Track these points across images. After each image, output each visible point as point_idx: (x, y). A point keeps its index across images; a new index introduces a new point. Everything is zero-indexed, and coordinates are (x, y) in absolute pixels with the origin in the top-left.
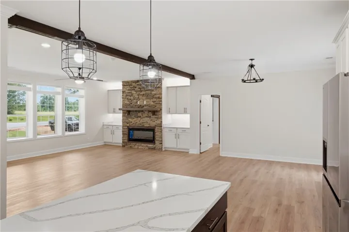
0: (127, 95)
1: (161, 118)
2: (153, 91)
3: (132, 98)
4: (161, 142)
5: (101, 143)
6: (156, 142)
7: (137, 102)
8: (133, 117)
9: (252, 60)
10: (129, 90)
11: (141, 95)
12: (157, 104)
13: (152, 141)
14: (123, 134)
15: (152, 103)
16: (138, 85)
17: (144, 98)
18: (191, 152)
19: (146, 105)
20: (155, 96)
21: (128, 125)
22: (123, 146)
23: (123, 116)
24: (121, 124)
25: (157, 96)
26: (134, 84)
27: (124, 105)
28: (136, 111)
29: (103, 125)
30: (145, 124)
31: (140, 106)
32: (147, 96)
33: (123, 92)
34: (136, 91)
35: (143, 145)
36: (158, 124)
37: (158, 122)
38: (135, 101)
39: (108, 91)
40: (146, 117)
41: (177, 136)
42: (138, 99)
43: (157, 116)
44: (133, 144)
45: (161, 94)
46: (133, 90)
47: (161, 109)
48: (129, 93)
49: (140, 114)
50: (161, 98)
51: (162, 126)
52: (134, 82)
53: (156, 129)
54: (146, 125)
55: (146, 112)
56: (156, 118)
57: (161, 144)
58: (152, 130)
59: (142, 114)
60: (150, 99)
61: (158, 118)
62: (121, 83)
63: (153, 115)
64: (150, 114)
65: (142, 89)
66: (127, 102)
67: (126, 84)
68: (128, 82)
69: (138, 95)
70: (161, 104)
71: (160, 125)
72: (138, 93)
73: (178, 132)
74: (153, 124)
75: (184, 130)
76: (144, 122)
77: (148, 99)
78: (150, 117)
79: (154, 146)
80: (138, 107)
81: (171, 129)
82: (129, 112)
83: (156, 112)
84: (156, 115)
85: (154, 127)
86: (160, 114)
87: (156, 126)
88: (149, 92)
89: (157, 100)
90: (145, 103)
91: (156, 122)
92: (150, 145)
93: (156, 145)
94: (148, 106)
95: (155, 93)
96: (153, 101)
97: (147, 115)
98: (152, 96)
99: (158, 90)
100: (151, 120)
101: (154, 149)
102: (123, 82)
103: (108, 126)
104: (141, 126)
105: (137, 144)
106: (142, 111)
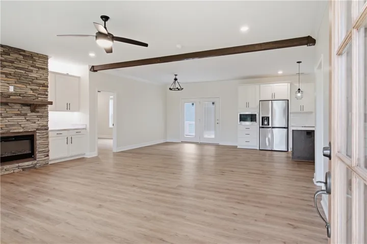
2: (32, 71)
4: (48, 153)
6: (38, 155)
9: (176, 75)
11: (2, 73)
12: (39, 94)
13: (31, 155)
15: (31, 92)
17: (13, 80)
19: (15, 94)
20: (34, 81)
25: (42, 82)
30: (14, 128)
32: (19, 79)
37: (41, 122)
40: (17, 115)
45: (47, 79)
51: (47, 129)
53: (37, 134)
55: (15, 107)
56: (38, 116)
57: (48, 156)
58: (30, 138)
59: (6, 110)
61: (41, 117)
63: (32, 111)
64: (26, 109)
65: (5, 63)
70: (47, 95)
73: (71, 135)
74: (32, 127)
77: (21, 83)
78: (25, 115)
79: (35, 162)
81: (59, 132)
83: (38, 106)
84: (38, 112)
85: (34, 131)
86: (46, 110)
87: (37, 129)
88: (22, 71)
89: (41, 88)
90: (11, 89)
91: (38, 122)
92: (27, 163)
93: (37, 160)
94: (20, 96)
95: (35, 75)
96: (31, 89)
97: (19, 112)
98: (30, 80)
99: (41, 71)
100: (28, 120)
101: (34, 167)
104: (4, 133)
106: (6, 104)
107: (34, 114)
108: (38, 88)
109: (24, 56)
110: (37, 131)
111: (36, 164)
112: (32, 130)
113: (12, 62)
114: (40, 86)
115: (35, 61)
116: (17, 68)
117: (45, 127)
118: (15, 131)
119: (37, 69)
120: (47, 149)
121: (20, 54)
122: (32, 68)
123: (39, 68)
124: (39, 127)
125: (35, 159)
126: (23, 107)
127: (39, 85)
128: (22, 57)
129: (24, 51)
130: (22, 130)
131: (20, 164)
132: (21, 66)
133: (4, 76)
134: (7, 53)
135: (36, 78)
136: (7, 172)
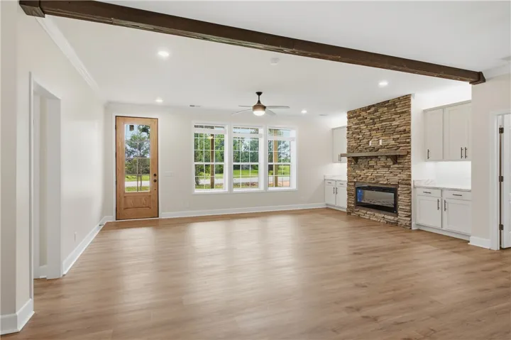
0: (353, 133)
1: (409, 168)
2: (394, 120)
3: (361, 136)
4: (409, 214)
6: (399, 212)
7: (368, 143)
8: (362, 166)
10: (356, 124)
11: (374, 130)
12: (400, 143)
13: (393, 210)
14: (348, 194)
15: (393, 143)
16: (369, 113)
17: (380, 134)
19: (382, 147)
20: (397, 129)
21: (355, 180)
22: (349, 213)
23: (349, 166)
24: (345, 178)
25: (402, 129)
26: (363, 114)
27: (350, 149)
28: (367, 157)
29: (325, 179)
30: (381, 179)
31: (373, 149)
32: (385, 131)
33: (349, 128)
34: (367, 125)
35: (376, 214)
36: (403, 180)
37: (404, 176)
38: (365, 141)
39: (333, 129)
40: (383, 167)
41: (442, 206)
42: (370, 137)
43: (400, 166)
44: (362, 212)
45: (409, 124)
46: (362, 123)
47: (409, 153)
48: (356, 129)
49: (372, 163)
50: (409, 132)
51: (410, 184)
52: (363, 111)
53: (399, 189)
54: (383, 181)
55: (382, 159)
56: (399, 168)
57: (410, 216)
58: (393, 190)
59: (376, 162)
60: (389, 135)
61: (402, 169)
62: (346, 115)
63: (394, 164)
64: (390, 162)
65: (375, 120)
66: (353, 144)
67: (352, 115)
68: (354, 112)
69: (370, 131)
70: (409, 143)
71: (407, 182)
72: (369, 127)
74: (394, 180)
75: (458, 193)
76: (380, 177)
77: (386, 135)
78: (389, 167)
79: (396, 219)
80: (371, 151)
81: (427, 191)
82: (356, 159)
83: (399, 158)
84: (400, 163)
85: (396, 184)
86: (406, 161)
87: (399, 183)
88: (387, 123)
89: (402, 136)
90: (380, 143)
91: (399, 175)
92: (389, 217)
93: (399, 217)
94: (385, 148)
95: (397, 123)
96: (394, 139)
97: (384, 164)
98: (393, 129)
99: (403, 116)
100: (391, 172)
101: (396, 224)
102: (348, 112)
103: (330, 182)
104: (375, 183)
105: (368, 212)
106: (376, 157)
107: (397, 166)
108: (399, 136)
109: (388, 106)
110: (399, 185)
111: (397, 221)
112: (394, 183)
113: (379, 117)
114: (402, 134)
115: (397, 107)
116: (383, 121)
119: (399, 116)
120: (409, 208)
122: (394, 117)
123: (400, 113)
124: (401, 181)
125: (397, 216)
126: (387, 159)
127: (400, 133)
128: (386, 109)
129: (388, 101)
130: (385, 182)
131: (386, 216)
132: (385, 118)
133: (375, 132)
134: (376, 111)
135: (398, 126)
136: (376, 219)
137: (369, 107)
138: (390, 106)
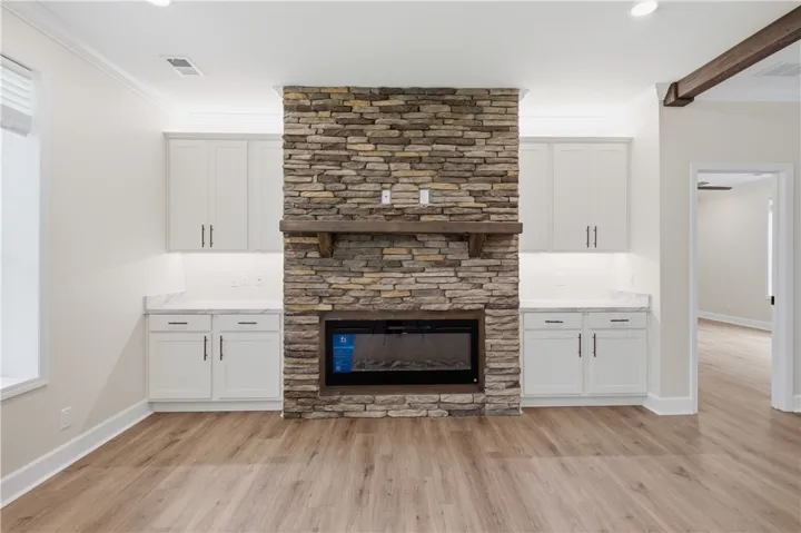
0: (315, 159)
2: (472, 143)
3: (348, 172)
4: (513, 379)
5: (131, 416)
6: (489, 380)
7: (377, 195)
8: (357, 264)
10: (327, 132)
11: (403, 160)
12: (492, 204)
13: (469, 376)
14: (289, 354)
15: (471, 202)
16: (385, 111)
17: (425, 175)
18: (660, 405)
19: (431, 211)
20: (481, 169)
21: (324, 307)
23: (288, 263)
25: (498, 168)
26: (359, 106)
27: (295, 206)
28: (374, 236)
29: (146, 315)
30: (428, 298)
31: (398, 214)
32: (442, 169)
33: (291, 142)
34: (376, 141)
35: (413, 398)
36: (501, 297)
37: (500, 286)
38: (366, 187)
39: (167, 136)
40: (438, 264)
41: (587, 346)
42: (388, 179)
43: (492, 262)
44: (353, 403)
45: (513, 160)
46: (354, 133)
48: (334, 146)
49: (397, 253)
50: (515, 180)
51: (516, 307)
53: (488, 319)
55: (431, 244)
56: (488, 268)
57: (516, 384)
58: (468, 326)
59: (410, 252)
61: (498, 269)
63: (472, 256)
64: (458, 250)
65: (408, 134)
66: (314, 191)
67: (303, 101)
69: (388, 160)
70: (515, 205)
72: (385, 150)
73: (593, 329)
74: (470, 298)
77: (444, 179)
78: (456, 264)
79: (480, 398)
80: (388, 219)
81: (555, 318)
82: (331, 239)
83: (488, 242)
84: (489, 256)
85: (479, 310)
86: (511, 249)
87: (487, 305)
88: (448, 147)
89: (496, 187)
90: (424, 198)
91: (490, 286)
92: (458, 398)
93: (488, 392)
94: (442, 213)
95: (481, 153)
96: (471, 193)
97: (440, 258)
98: (468, 167)
99: (499, 139)
100: (462, 279)
101: (478, 413)
102: (287, 89)
103: (180, 319)
104: (406, 312)
105: (380, 398)
106: (412, 237)
107: (477, 261)
108: (487, 187)
109: (452, 104)
110: (487, 311)
111: (483, 404)
112: (472, 307)
113: (425, 128)
114: (496, 182)
115: (481, 113)
116: (436, 140)
117: (510, 301)
118: (433, 307)
119: (487, 135)
120: (514, 365)
121: (444, 103)
122: (472, 134)
123: (491, 130)
124: (492, 300)
125: (482, 390)
126: (451, 244)
127: (491, 178)
128: (447, 108)
129: (453, 91)
130: (446, 307)
131: (443, 397)
132: (444, 134)
133: (407, 166)
134: (413, 107)
135: (485, 161)
136: (413, 413)
137: (386, 93)
138: (463, 103)
